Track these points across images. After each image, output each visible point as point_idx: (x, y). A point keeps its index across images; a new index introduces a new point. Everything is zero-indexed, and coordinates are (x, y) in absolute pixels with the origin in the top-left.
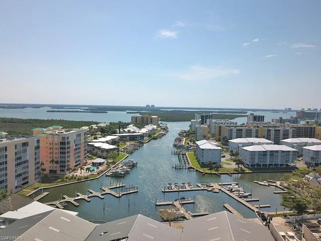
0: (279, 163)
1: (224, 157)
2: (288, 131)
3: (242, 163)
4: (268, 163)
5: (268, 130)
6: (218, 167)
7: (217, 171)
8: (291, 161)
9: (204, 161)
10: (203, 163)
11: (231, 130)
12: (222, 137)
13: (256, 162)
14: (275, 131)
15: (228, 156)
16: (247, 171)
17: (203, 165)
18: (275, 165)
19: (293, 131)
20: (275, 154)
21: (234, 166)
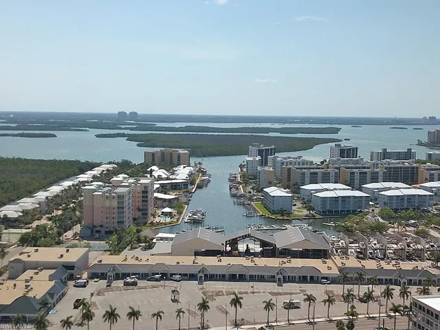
0: (351, 209)
1: (295, 205)
2: (377, 173)
3: (313, 209)
4: (340, 209)
5: (351, 173)
6: (289, 214)
7: (287, 217)
8: (364, 206)
9: (275, 209)
10: (273, 211)
11: (304, 174)
12: (292, 182)
13: (328, 208)
14: (360, 173)
15: (299, 204)
16: (318, 216)
17: (274, 213)
18: (347, 211)
19: (384, 173)
20: (347, 200)
21: (305, 212)
